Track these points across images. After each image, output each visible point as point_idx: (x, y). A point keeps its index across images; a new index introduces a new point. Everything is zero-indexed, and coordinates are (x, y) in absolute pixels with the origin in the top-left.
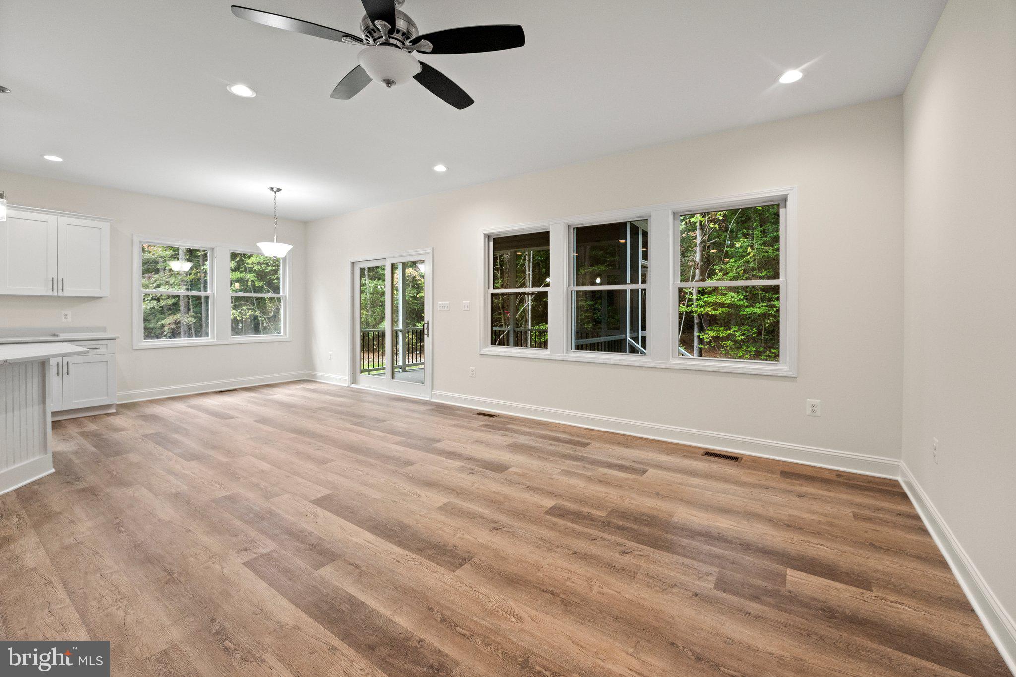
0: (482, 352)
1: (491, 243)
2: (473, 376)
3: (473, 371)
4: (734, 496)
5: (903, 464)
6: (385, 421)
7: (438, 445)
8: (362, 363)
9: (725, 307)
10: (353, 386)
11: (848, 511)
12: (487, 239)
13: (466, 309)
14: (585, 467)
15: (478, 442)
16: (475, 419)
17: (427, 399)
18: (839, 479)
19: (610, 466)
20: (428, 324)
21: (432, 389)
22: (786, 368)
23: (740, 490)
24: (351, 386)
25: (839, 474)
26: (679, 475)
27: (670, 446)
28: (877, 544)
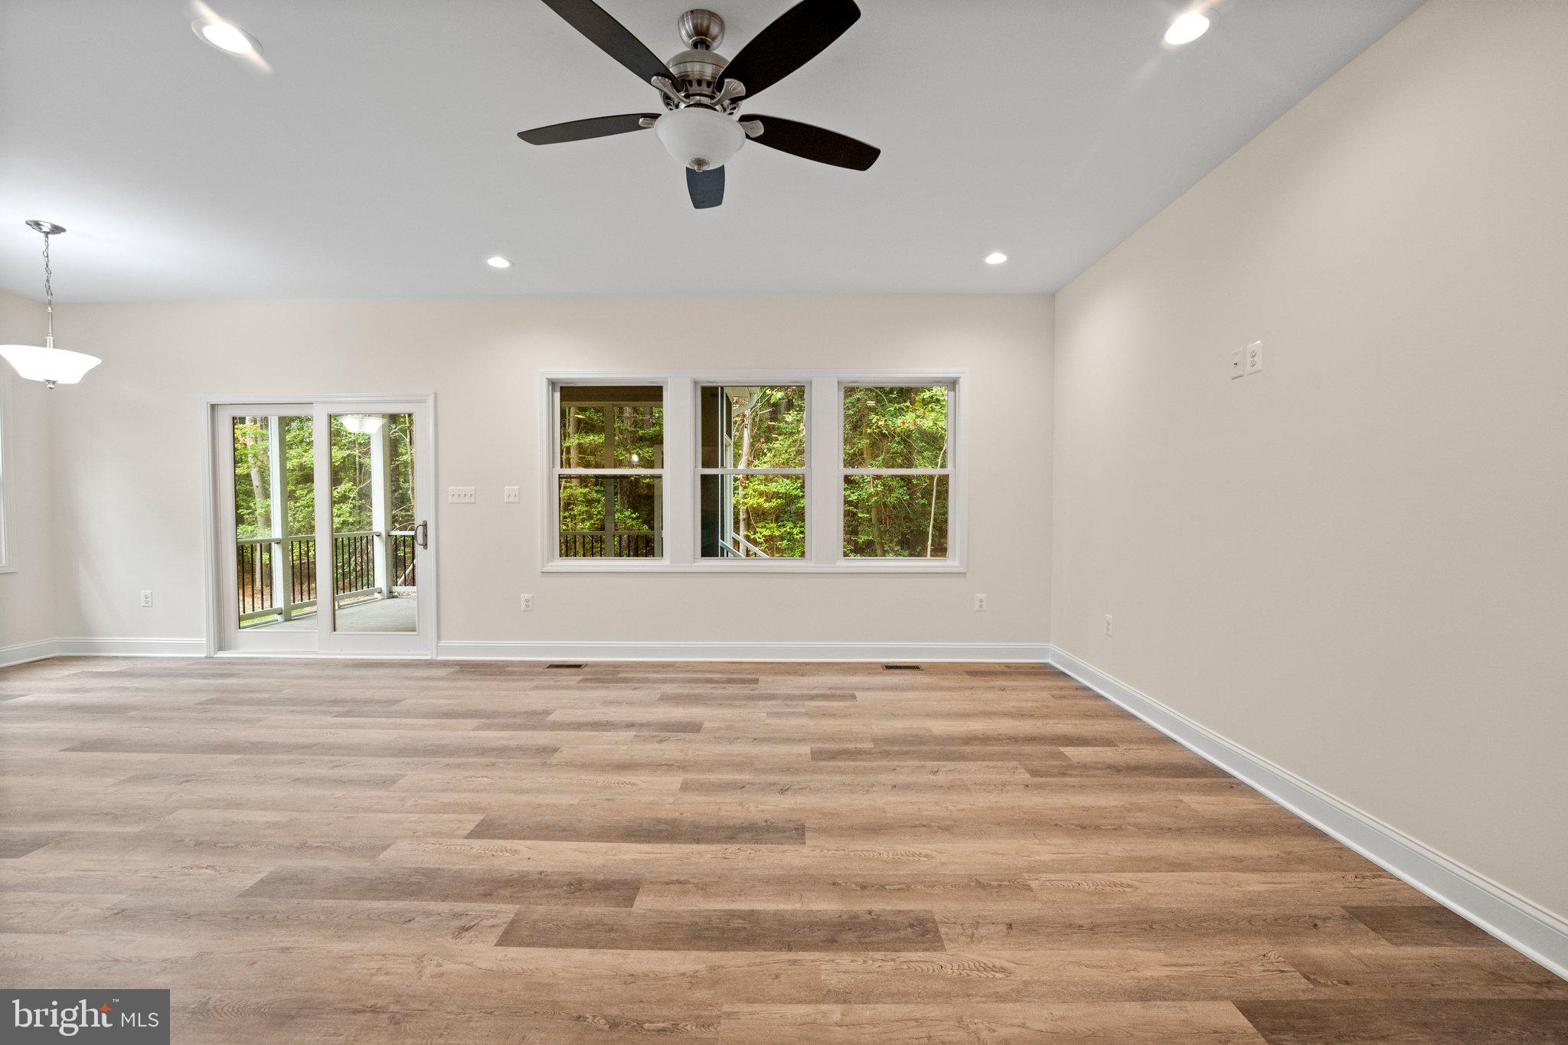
0: (546, 569)
1: (557, 395)
2: (530, 608)
3: (527, 601)
4: (955, 701)
5: (1052, 646)
6: (400, 701)
7: (552, 718)
8: (241, 606)
9: (780, 498)
10: (221, 654)
11: (1045, 694)
12: (550, 387)
13: (512, 499)
14: (787, 705)
15: (607, 703)
16: (545, 674)
17: (429, 657)
18: (1009, 670)
19: (813, 698)
20: (425, 525)
21: (439, 637)
22: (956, 563)
23: (956, 695)
24: (216, 656)
25: (1008, 665)
26: (886, 693)
27: (843, 666)
28: (1088, 713)
